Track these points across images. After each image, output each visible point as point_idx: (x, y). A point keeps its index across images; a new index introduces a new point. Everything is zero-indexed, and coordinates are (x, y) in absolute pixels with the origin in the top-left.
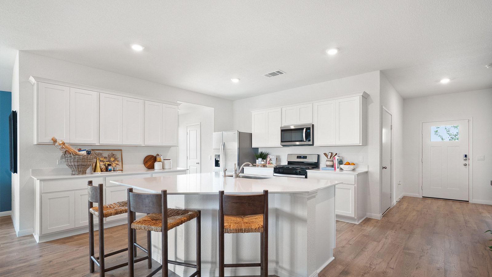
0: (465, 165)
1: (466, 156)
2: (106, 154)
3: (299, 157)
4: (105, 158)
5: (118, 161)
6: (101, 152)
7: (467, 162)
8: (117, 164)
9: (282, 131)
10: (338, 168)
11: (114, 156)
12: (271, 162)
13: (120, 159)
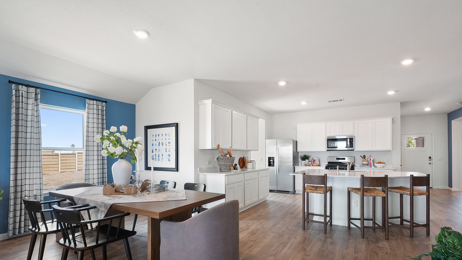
0: (430, 164)
1: (430, 158)
3: (337, 159)
7: (431, 162)
9: (328, 140)
10: (373, 166)
12: (315, 162)
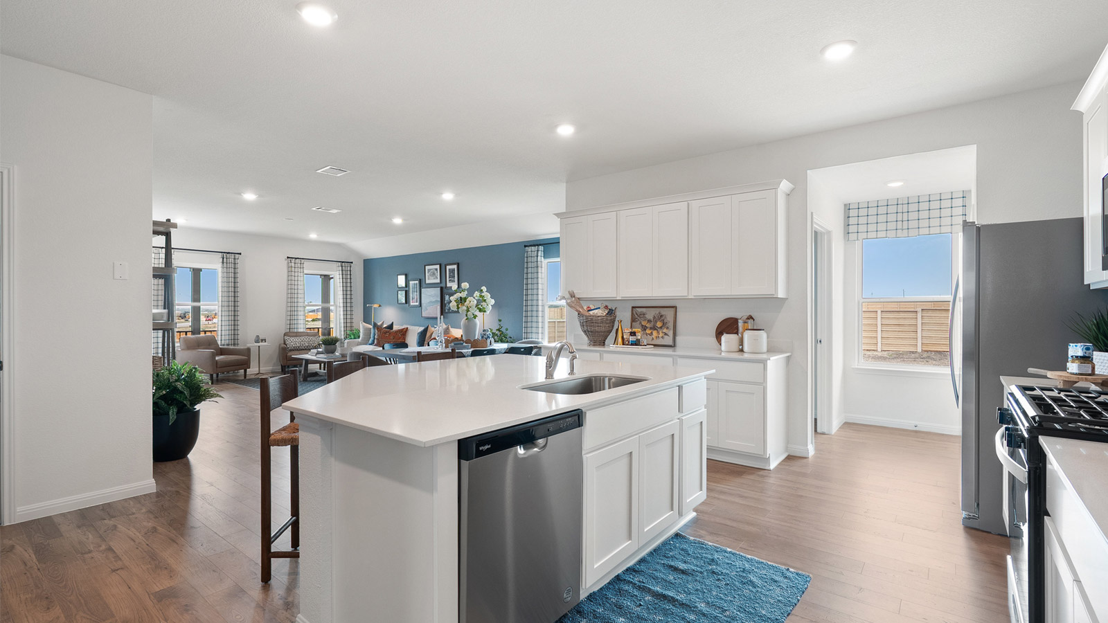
2: (650, 314)
4: (649, 321)
5: (667, 328)
6: (644, 310)
8: (666, 334)
11: (662, 319)
13: (671, 325)
